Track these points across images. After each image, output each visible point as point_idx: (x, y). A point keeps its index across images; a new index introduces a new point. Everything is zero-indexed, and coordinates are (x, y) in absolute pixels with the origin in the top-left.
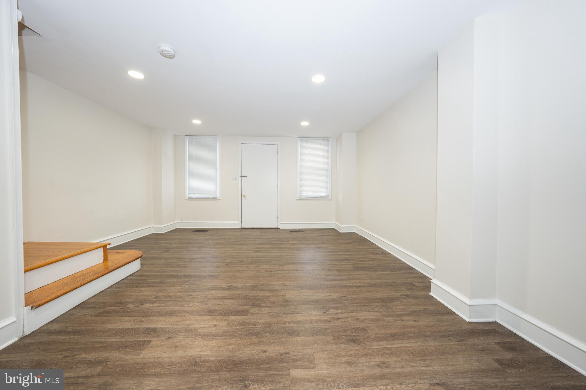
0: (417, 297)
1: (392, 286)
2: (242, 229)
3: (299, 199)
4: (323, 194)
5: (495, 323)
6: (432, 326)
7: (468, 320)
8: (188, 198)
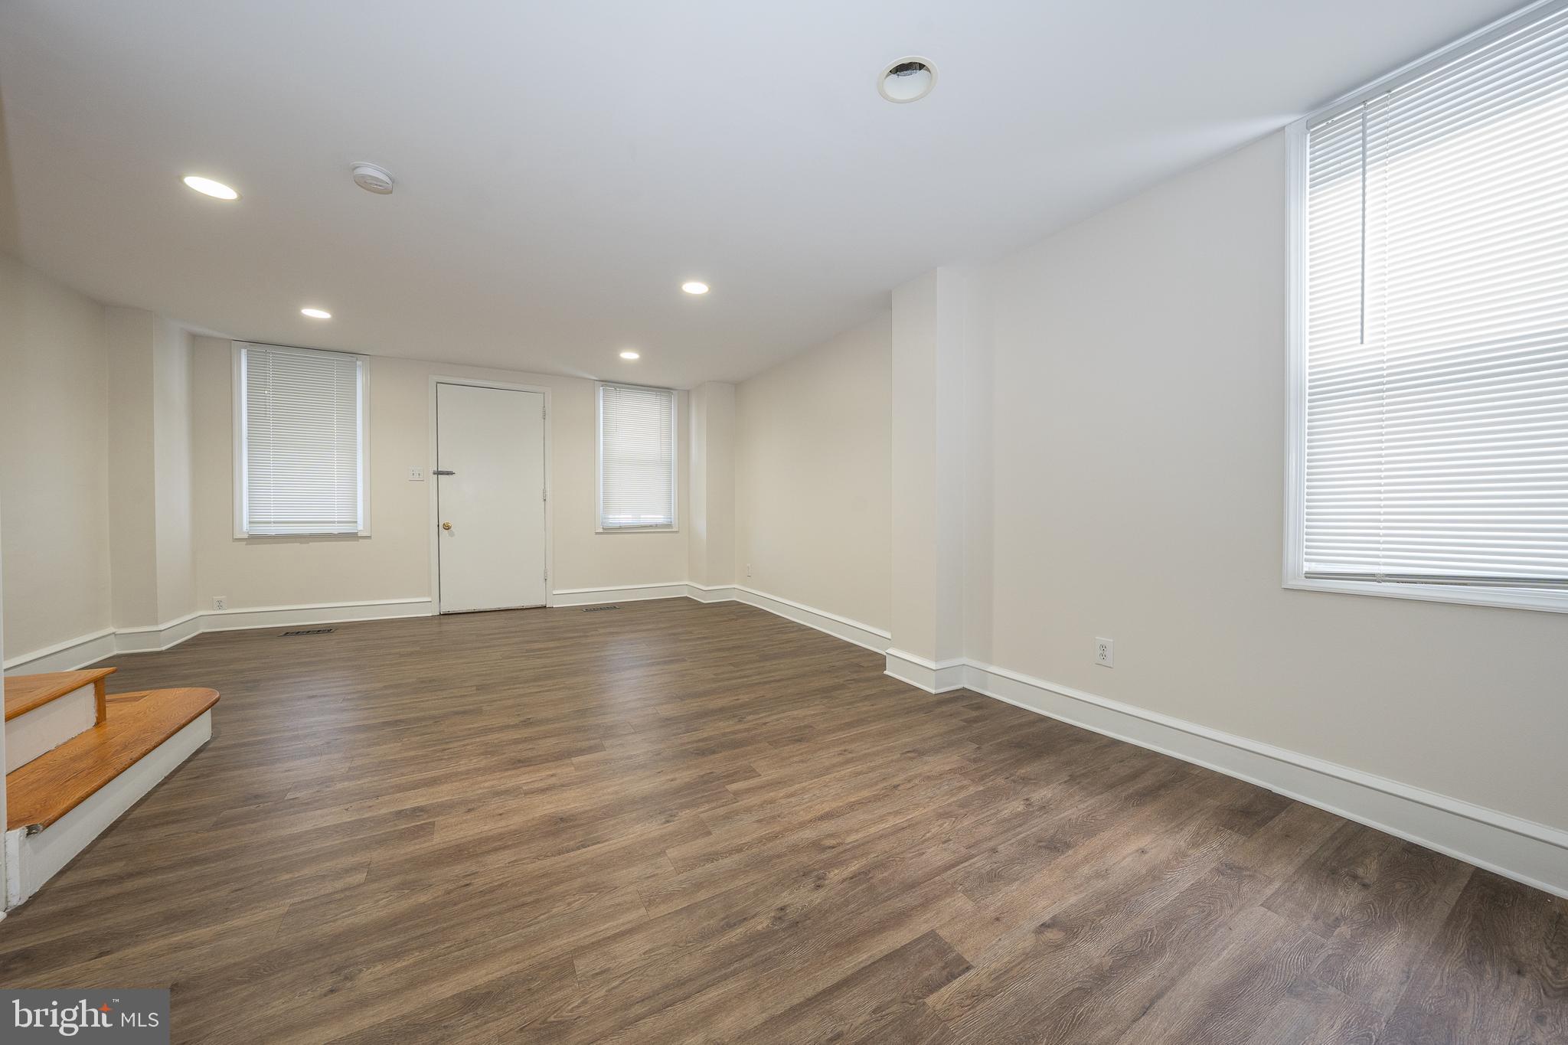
0: (868, 680)
1: (829, 671)
2: (442, 617)
3: (601, 530)
4: (659, 518)
5: (964, 689)
6: (893, 706)
7: (933, 691)
8: (246, 536)
